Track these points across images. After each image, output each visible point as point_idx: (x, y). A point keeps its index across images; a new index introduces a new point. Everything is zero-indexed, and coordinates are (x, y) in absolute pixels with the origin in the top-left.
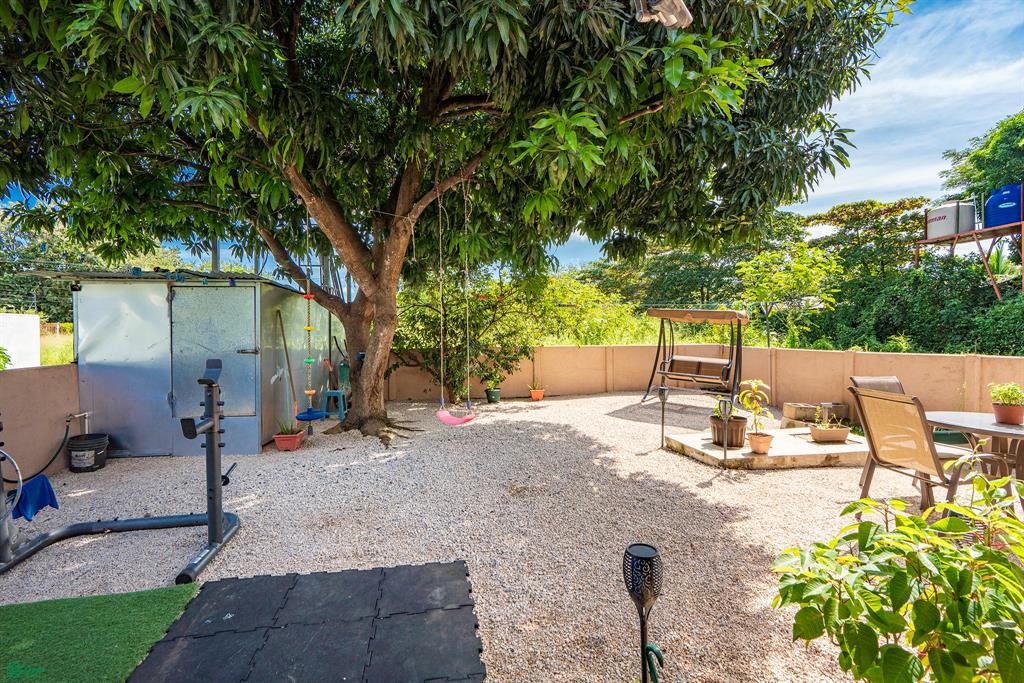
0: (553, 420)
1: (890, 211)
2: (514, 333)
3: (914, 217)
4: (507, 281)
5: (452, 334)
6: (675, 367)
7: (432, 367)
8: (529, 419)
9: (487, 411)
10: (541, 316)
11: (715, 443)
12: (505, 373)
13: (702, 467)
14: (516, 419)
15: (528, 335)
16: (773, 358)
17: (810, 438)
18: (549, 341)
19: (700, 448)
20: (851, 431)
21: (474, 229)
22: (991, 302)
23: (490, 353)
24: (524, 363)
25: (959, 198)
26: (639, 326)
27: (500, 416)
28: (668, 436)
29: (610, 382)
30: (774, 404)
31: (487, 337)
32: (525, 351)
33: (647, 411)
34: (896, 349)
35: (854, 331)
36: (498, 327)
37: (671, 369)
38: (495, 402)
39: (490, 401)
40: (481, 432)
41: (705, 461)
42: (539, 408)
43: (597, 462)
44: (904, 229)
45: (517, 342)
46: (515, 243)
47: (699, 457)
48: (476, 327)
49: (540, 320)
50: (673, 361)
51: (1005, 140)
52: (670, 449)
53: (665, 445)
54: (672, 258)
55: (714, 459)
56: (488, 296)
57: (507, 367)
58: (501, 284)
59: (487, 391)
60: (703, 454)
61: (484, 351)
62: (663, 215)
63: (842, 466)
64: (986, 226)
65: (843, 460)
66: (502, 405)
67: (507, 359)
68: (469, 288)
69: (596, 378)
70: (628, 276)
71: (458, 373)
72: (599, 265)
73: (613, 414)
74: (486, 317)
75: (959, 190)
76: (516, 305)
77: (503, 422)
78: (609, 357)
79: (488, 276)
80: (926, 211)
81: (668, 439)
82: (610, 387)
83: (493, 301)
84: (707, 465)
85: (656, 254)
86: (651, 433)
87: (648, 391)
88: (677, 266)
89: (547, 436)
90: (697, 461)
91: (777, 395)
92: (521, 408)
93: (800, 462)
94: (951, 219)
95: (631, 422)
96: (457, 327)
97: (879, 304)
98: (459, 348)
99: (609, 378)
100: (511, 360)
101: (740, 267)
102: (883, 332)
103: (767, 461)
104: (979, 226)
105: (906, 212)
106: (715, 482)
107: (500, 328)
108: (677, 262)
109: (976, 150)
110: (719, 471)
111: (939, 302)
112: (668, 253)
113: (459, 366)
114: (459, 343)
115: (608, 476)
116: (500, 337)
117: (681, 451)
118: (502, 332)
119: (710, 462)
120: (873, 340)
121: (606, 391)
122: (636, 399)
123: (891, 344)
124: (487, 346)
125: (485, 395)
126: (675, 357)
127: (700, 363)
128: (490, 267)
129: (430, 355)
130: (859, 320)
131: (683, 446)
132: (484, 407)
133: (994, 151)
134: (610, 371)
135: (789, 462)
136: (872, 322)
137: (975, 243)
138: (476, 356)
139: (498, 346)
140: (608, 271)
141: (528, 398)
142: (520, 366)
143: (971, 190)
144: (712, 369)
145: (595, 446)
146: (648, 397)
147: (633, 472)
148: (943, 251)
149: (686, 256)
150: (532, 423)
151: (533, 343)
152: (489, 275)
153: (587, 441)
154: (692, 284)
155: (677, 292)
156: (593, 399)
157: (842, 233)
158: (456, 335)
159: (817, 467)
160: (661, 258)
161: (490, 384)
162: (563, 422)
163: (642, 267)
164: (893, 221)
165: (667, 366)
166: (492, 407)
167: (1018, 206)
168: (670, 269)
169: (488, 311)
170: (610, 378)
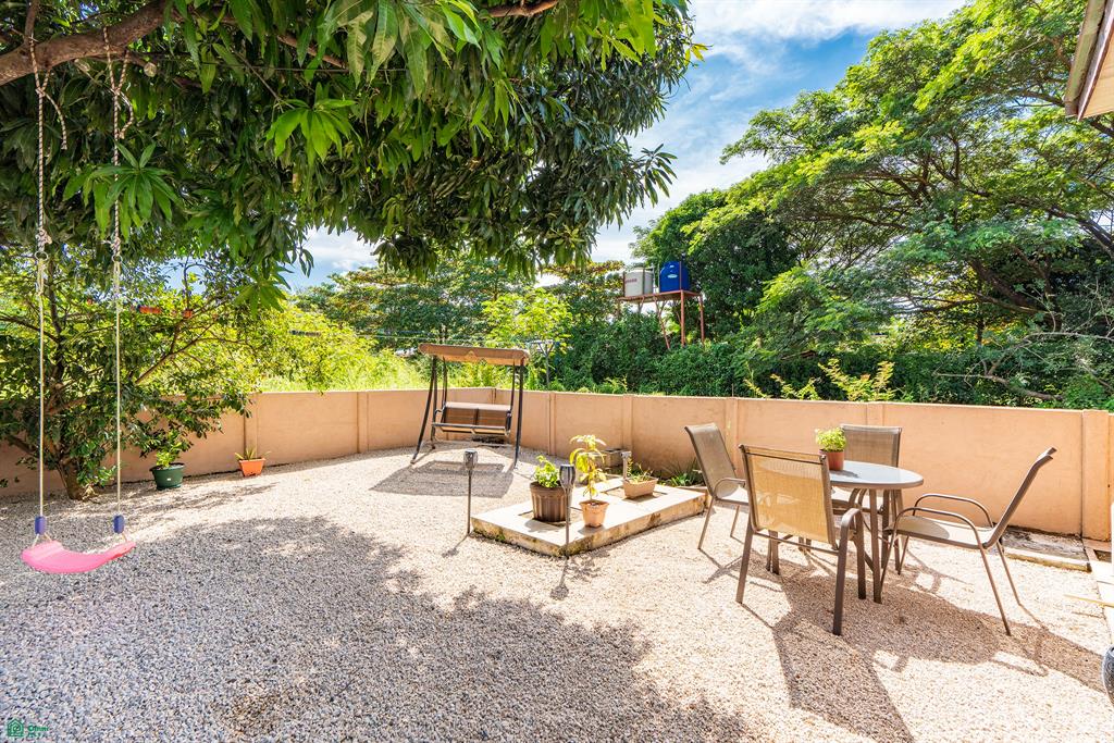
0: (292, 511)
1: (600, 269)
2: (212, 372)
3: (616, 277)
4: (198, 290)
5: (77, 373)
6: (449, 416)
7: (22, 435)
8: (246, 516)
9: (156, 509)
10: (261, 348)
11: (537, 518)
12: (192, 436)
13: (537, 560)
14: (220, 521)
15: (239, 376)
16: (553, 402)
17: (622, 493)
18: (271, 385)
19: (526, 531)
20: (658, 483)
21: (138, 159)
22: (664, 351)
23: (164, 406)
24: (229, 419)
25: (641, 265)
26: (378, 365)
27: (186, 518)
28: (476, 517)
29: (363, 439)
30: (553, 453)
31: (155, 379)
32: (234, 401)
33: (422, 477)
34: (609, 391)
35: (577, 373)
36: (178, 363)
37: (444, 419)
38: (171, 487)
39: (162, 487)
40: (144, 562)
41: (538, 549)
42: (259, 490)
43: (392, 586)
44: (609, 287)
45: (218, 386)
46: (236, 202)
47: (530, 545)
48: (133, 362)
49: (260, 354)
50: (446, 408)
51: (670, 226)
52: (481, 535)
53: (472, 528)
54: (410, 291)
55: (552, 546)
56: (159, 309)
57: (198, 429)
58: (187, 293)
59: (154, 470)
60: (535, 540)
61: (152, 403)
62: (475, 213)
63: (666, 524)
64: (661, 291)
65: (664, 518)
66: (188, 491)
67: (196, 414)
68: (117, 296)
69: (344, 435)
70: (357, 308)
71: (90, 445)
72: (322, 291)
73: (379, 487)
74: (154, 346)
75: (642, 260)
76: (217, 330)
77: (196, 529)
78: (363, 406)
79: (160, 280)
80: (624, 274)
81: (476, 520)
82: (363, 445)
83: (170, 319)
84: (543, 555)
85: (391, 285)
86: (448, 511)
87: (418, 450)
88: (414, 300)
89: (288, 548)
90: (526, 550)
91: (555, 442)
92: (226, 495)
93: (633, 529)
94: (640, 280)
95: (409, 497)
96: (90, 361)
97: (594, 349)
98: (92, 400)
99: (361, 432)
100: (205, 415)
101: (485, 307)
102: (600, 375)
103: (605, 536)
104: (657, 290)
105: (609, 272)
106: (568, 583)
107: (180, 364)
108: (416, 297)
109: (653, 230)
110: (562, 563)
111: (633, 349)
112: (405, 286)
113: (92, 432)
114: (93, 388)
115: (420, 614)
116: (183, 380)
117: (500, 538)
118: (186, 370)
119: (546, 550)
120: (591, 380)
121: (357, 452)
122: (402, 460)
123: (605, 385)
124: (156, 393)
125: (151, 476)
126: (449, 404)
127: (477, 411)
128: (162, 266)
129: (18, 414)
130: (581, 363)
131: (501, 530)
132: (150, 500)
133: (665, 231)
134: (363, 426)
135: (623, 532)
136: (590, 366)
137: (654, 304)
138: (133, 412)
139: (181, 393)
140: (332, 300)
141: (236, 472)
142: (220, 423)
143: (650, 262)
144: (493, 417)
145: (377, 551)
146: (419, 455)
147: (457, 594)
148: (634, 308)
149: (425, 291)
150: (254, 522)
151: (243, 387)
152: (160, 278)
153: (360, 544)
154: (432, 322)
155: (416, 328)
156: (343, 466)
157: (567, 284)
158: (86, 376)
159: (645, 530)
160: (397, 290)
161: (163, 458)
162: (311, 514)
163: (375, 297)
164: (602, 278)
165: (439, 416)
166: (167, 497)
167: (678, 278)
168: (409, 303)
169: (159, 336)
170: (363, 433)
